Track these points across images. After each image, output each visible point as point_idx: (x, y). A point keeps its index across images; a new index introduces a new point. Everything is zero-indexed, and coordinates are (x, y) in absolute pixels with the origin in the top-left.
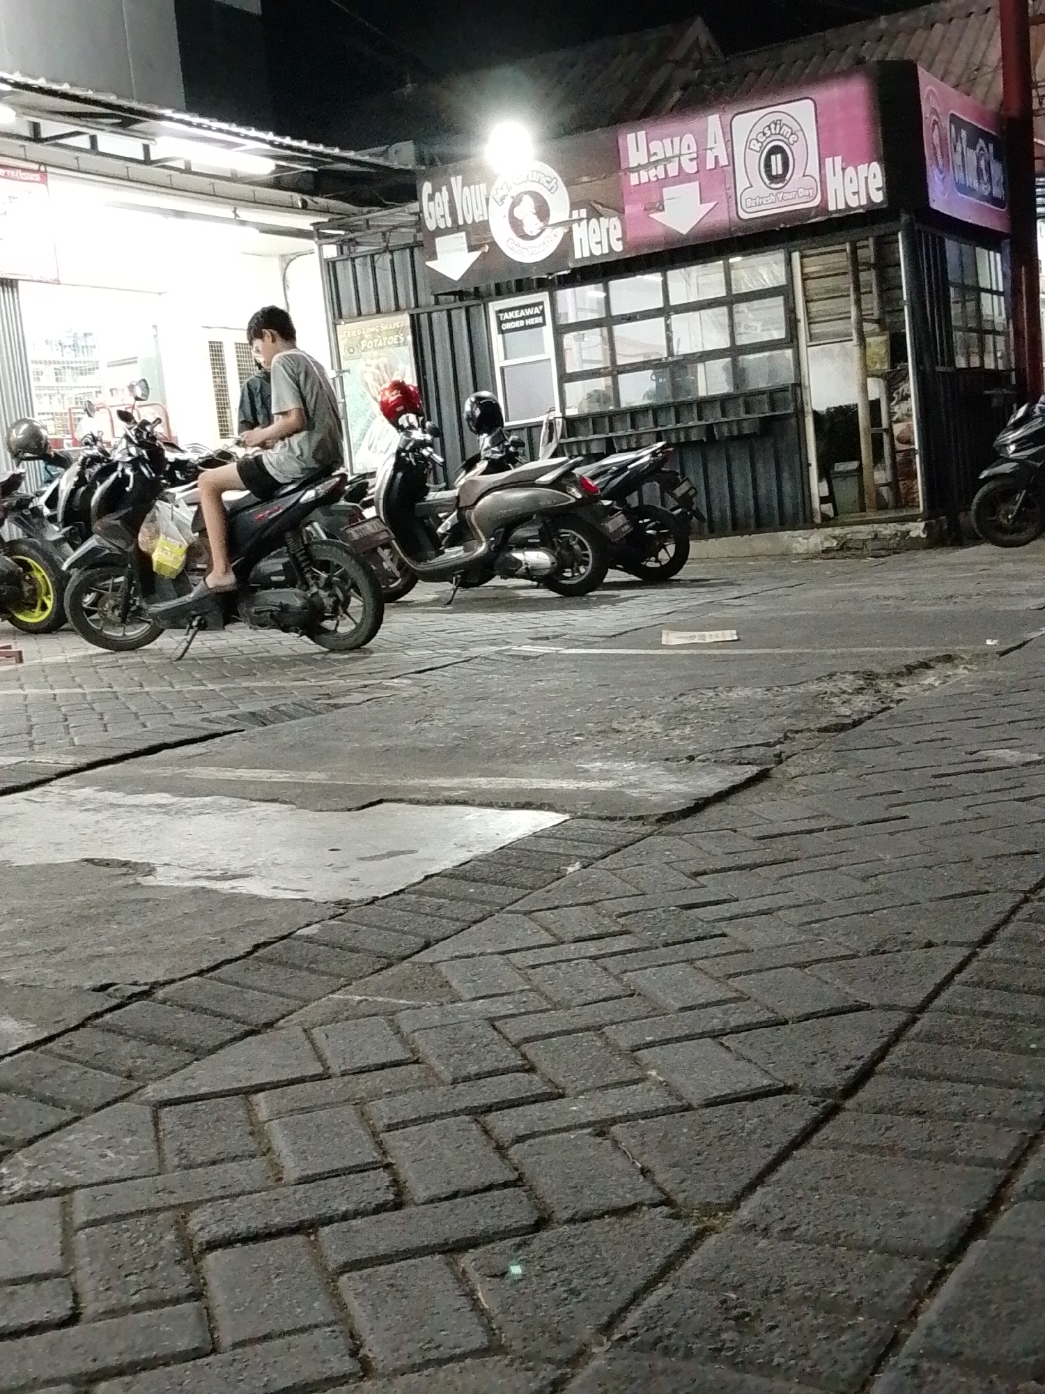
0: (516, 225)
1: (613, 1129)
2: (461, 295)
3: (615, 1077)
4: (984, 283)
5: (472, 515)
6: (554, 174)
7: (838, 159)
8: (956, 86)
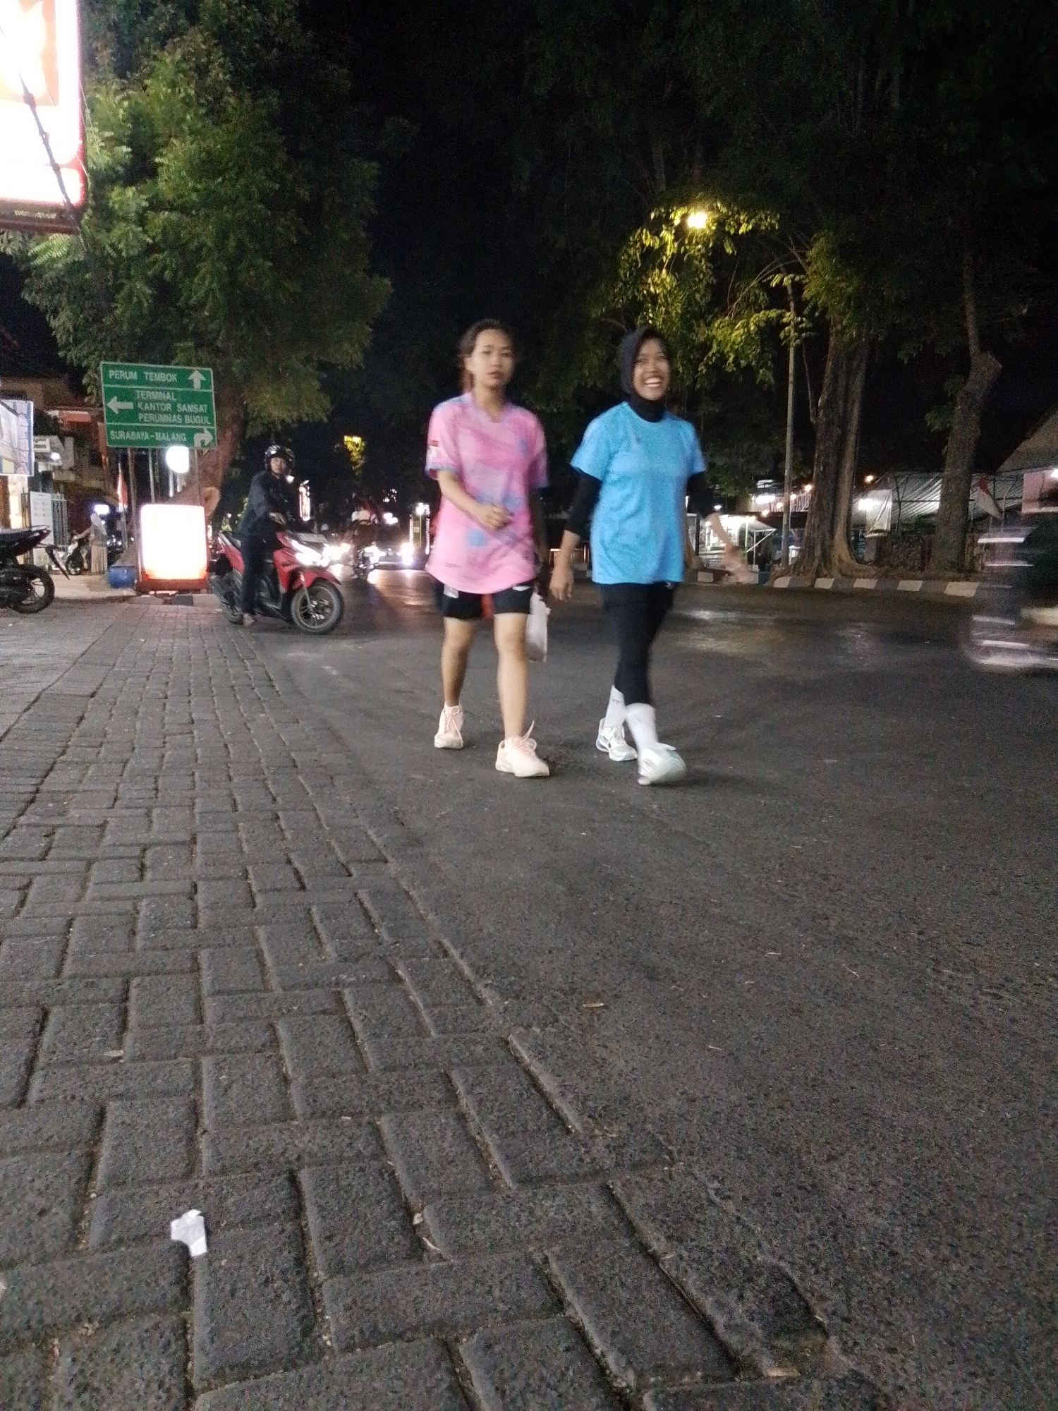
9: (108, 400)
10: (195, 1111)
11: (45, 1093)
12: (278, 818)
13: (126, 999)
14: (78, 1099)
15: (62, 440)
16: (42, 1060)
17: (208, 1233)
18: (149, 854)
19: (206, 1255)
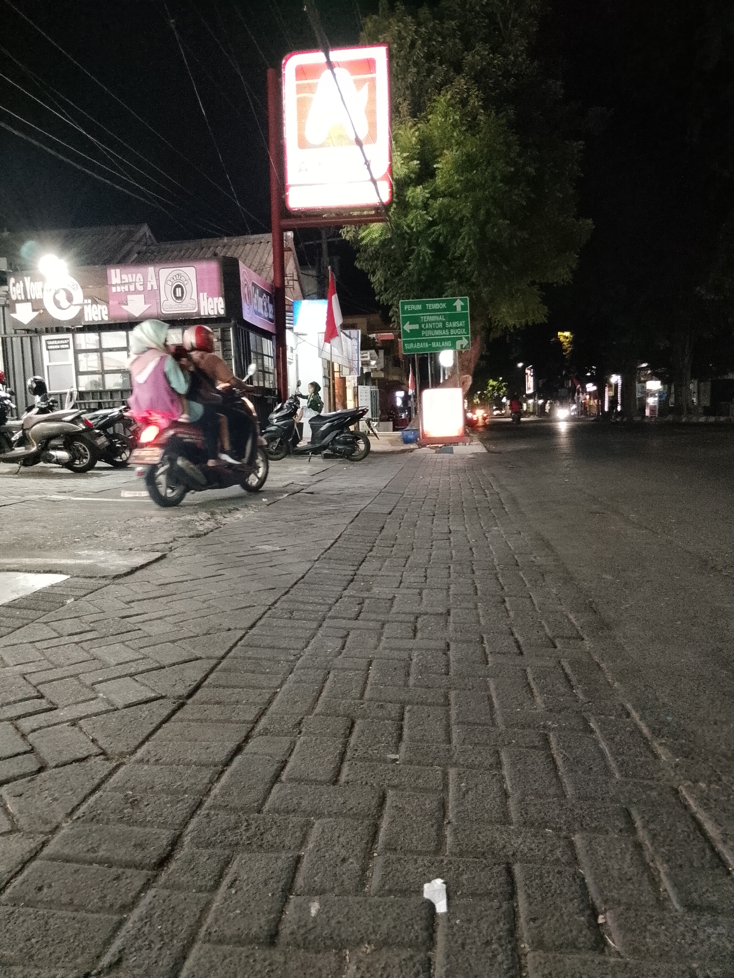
0: (57, 303)
1: (80, 722)
2: (28, 331)
3: (83, 698)
4: (265, 352)
5: (30, 433)
6: (76, 282)
7: (205, 294)
8: (255, 271)
9: (404, 325)
10: (443, 806)
11: (349, 778)
12: (504, 601)
13: (402, 719)
14: (369, 784)
15: (377, 352)
16: (349, 754)
17: (449, 898)
18: (420, 620)
19: (446, 914)
